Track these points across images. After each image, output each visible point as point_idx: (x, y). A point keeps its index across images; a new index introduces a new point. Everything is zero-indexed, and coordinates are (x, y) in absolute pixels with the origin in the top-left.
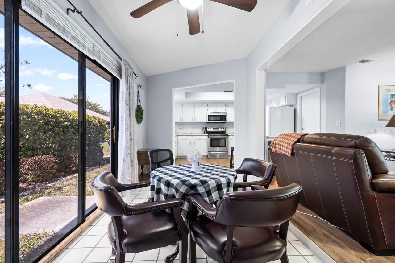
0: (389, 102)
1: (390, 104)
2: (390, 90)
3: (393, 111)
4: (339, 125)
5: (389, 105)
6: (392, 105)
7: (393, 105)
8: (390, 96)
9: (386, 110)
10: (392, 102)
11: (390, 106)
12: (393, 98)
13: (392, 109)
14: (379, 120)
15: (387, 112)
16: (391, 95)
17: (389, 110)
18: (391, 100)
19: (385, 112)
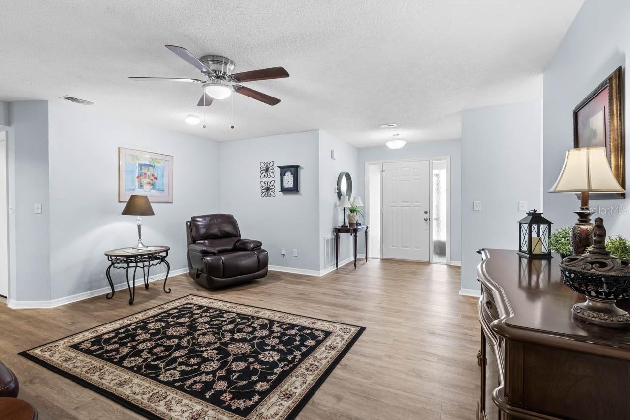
0: (137, 175)
1: (138, 177)
2: (137, 156)
3: (143, 188)
4: (40, 212)
5: (137, 179)
6: (141, 179)
7: (143, 180)
8: (138, 166)
9: (132, 187)
10: (141, 175)
11: (139, 182)
12: (143, 170)
13: (141, 186)
14: (119, 202)
15: (133, 190)
16: (139, 164)
17: (137, 187)
18: (139, 172)
19: (130, 190)
